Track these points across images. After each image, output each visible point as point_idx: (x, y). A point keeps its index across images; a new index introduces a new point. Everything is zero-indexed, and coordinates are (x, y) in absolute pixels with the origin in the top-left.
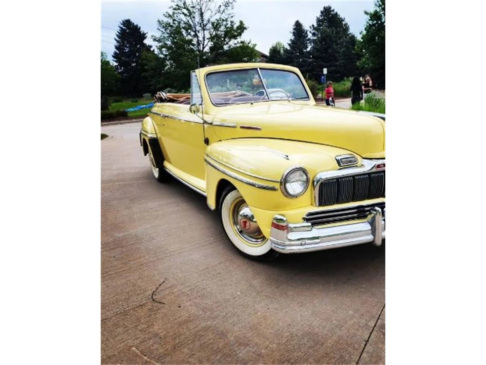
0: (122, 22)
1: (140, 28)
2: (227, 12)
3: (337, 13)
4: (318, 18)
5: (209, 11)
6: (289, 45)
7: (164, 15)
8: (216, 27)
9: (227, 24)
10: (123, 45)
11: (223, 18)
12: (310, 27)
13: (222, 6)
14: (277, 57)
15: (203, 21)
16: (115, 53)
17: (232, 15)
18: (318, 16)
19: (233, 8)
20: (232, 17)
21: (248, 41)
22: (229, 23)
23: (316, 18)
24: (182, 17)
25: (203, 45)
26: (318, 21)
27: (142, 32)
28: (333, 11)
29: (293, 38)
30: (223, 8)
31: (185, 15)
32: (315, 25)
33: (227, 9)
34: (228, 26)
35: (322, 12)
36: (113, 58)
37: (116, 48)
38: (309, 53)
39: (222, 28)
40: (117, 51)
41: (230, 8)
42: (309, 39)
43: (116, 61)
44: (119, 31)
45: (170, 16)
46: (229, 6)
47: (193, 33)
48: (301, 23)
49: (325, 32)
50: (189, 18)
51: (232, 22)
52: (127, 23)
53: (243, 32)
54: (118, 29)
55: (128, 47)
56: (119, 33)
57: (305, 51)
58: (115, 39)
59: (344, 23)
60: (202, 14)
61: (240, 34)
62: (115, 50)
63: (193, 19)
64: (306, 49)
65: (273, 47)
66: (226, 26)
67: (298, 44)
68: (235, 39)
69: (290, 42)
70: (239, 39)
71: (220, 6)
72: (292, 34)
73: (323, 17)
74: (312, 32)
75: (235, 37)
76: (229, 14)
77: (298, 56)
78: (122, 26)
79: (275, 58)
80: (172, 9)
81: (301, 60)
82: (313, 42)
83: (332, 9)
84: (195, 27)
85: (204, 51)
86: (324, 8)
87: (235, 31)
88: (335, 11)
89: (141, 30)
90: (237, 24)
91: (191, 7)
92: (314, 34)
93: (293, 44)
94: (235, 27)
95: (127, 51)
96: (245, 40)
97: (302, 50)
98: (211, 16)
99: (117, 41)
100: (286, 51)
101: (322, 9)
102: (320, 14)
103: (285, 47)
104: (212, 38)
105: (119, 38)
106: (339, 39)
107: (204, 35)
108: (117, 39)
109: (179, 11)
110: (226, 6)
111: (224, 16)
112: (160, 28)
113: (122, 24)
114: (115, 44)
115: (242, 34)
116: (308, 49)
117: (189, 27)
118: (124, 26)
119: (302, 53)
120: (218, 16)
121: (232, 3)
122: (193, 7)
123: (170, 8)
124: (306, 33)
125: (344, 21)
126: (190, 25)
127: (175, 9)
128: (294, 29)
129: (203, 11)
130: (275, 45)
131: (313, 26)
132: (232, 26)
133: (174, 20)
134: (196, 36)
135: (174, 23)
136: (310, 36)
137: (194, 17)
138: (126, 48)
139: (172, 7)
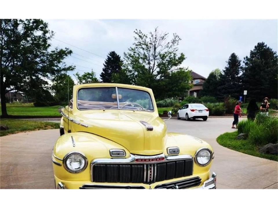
0: (109, 53)
1: (120, 57)
2: (173, 47)
3: (268, 48)
4: (251, 51)
5: (160, 46)
6: (224, 71)
7: (129, 49)
8: (163, 57)
9: (171, 55)
10: (108, 68)
11: (170, 51)
12: (244, 58)
13: (170, 43)
14: (212, 80)
15: (155, 53)
16: (102, 73)
17: (177, 49)
18: (252, 50)
19: (178, 44)
20: (177, 50)
21: (186, 68)
22: (173, 55)
23: (250, 52)
24: (141, 50)
25: (153, 70)
26: (252, 53)
27: (121, 60)
28: (266, 46)
29: (228, 66)
30: (171, 44)
31: (143, 49)
32: (249, 57)
33: (174, 45)
34: (171, 57)
35: (256, 47)
36: (100, 77)
37: (104, 70)
38: (240, 78)
39: (167, 58)
40: (104, 72)
41: (176, 44)
42: (241, 68)
43: (101, 79)
44: (107, 59)
45: (132, 49)
46: (175, 43)
47: (147, 62)
48: (236, 55)
49: (255, 62)
50: (145, 51)
51: (175, 54)
52: (113, 54)
53: (182, 61)
54: (106, 58)
55: (110, 70)
56: (106, 60)
57: (236, 76)
58: (104, 64)
59: (275, 55)
60: (155, 49)
61: (180, 63)
62: (102, 71)
63: (149, 52)
64: (237, 75)
65: (212, 73)
66: (170, 57)
67: (231, 71)
68: (176, 66)
69: (225, 69)
70: (179, 67)
71: (169, 43)
72: (227, 63)
73: (256, 51)
74: (245, 62)
75: (176, 65)
76: (175, 49)
77: (231, 80)
78: (109, 56)
79: (211, 81)
80: (135, 45)
81: (232, 83)
82: (245, 70)
83: (265, 44)
84: (149, 57)
85: (153, 74)
86: (259, 44)
87: (177, 60)
88: (267, 46)
89: (120, 59)
90: (178, 56)
91: (149, 44)
92: (246, 64)
93: (227, 71)
94: (177, 58)
95: (109, 72)
96: (184, 67)
97: (234, 76)
98: (161, 50)
99: (105, 66)
100: (221, 75)
101: (256, 45)
102: (254, 48)
103: (221, 73)
104: (159, 66)
105: (106, 64)
106: (267, 68)
107: (154, 63)
108: (105, 64)
109: (140, 46)
110: (173, 43)
111: (171, 50)
112: (125, 57)
113: (109, 54)
114: (103, 68)
115: (182, 63)
116: (239, 75)
117: (145, 58)
118: (110, 55)
119: (233, 78)
120: (166, 50)
121: (178, 41)
122: (150, 44)
123: (134, 44)
124: (239, 63)
125: (275, 54)
126: (146, 56)
127: (137, 45)
128: (230, 60)
129: (156, 46)
130: (214, 71)
131: (247, 57)
132: (175, 57)
133: (135, 52)
134: (149, 63)
135: (134, 55)
136: (243, 65)
137: (150, 51)
138: (109, 70)
139: (135, 43)
